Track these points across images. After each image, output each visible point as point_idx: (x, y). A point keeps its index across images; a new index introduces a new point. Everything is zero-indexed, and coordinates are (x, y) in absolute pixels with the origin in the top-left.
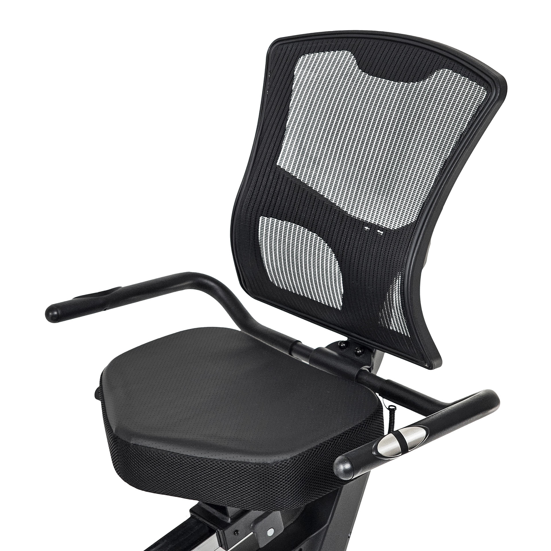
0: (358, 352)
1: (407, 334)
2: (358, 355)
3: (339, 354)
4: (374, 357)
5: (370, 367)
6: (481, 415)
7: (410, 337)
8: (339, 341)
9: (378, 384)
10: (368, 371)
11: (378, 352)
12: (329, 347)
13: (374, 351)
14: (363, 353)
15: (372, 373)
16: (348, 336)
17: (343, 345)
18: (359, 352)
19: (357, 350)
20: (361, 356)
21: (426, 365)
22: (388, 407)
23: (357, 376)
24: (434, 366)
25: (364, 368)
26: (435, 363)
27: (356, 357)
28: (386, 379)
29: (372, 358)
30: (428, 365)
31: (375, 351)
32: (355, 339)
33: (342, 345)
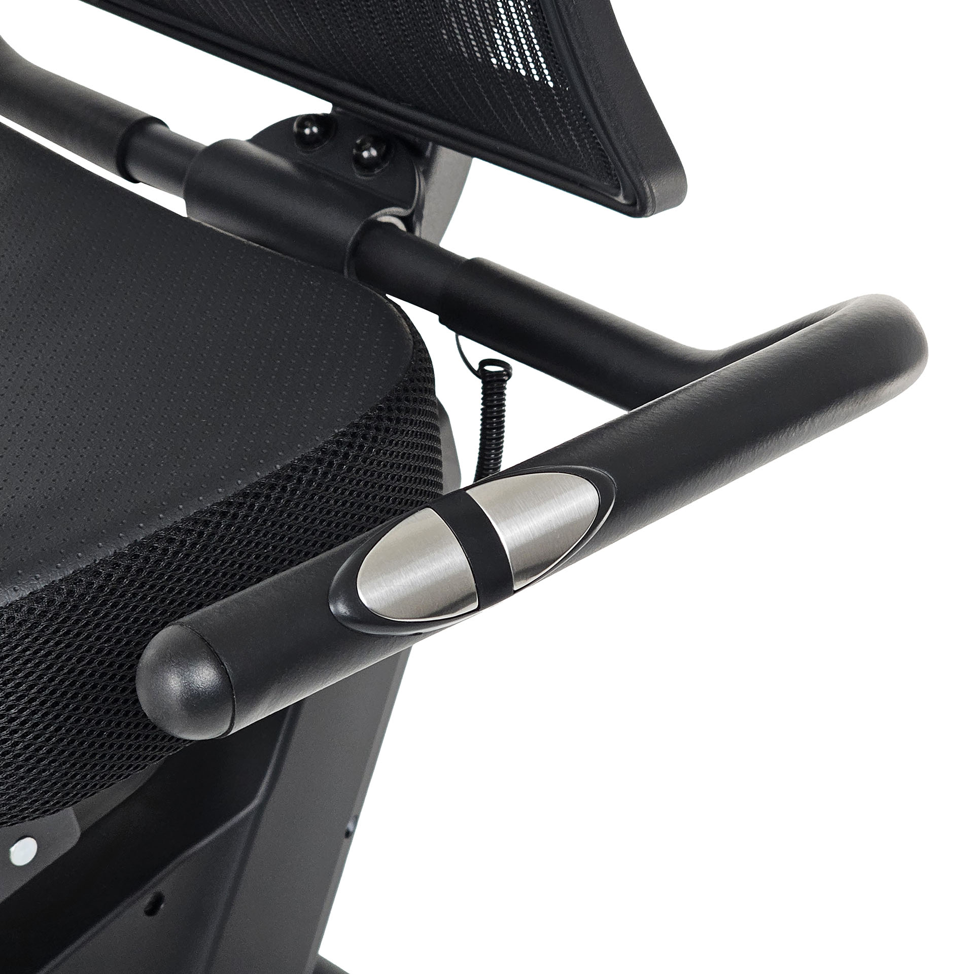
0: (365, 154)
1: (540, 73)
2: (368, 166)
3: (299, 166)
4: (427, 174)
5: (409, 211)
6: (848, 407)
7: (551, 84)
8: (296, 117)
9: (437, 277)
10: (401, 226)
11: (446, 157)
12: (262, 139)
13: (428, 153)
14: (382, 157)
15: (417, 234)
16: (331, 96)
17: (312, 132)
18: (371, 158)
19: (361, 148)
20: (377, 171)
21: (621, 199)
22: (476, 367)
23: (357, 244)
24: (650, 200)
25: (385, 214)
26: (656, 187)
27: (360, 177)
28: (469, 257)
29: (420, 180)
30: (625, 198)
31: (434, 152)
32: (357, 106)
33: (307, 131)
